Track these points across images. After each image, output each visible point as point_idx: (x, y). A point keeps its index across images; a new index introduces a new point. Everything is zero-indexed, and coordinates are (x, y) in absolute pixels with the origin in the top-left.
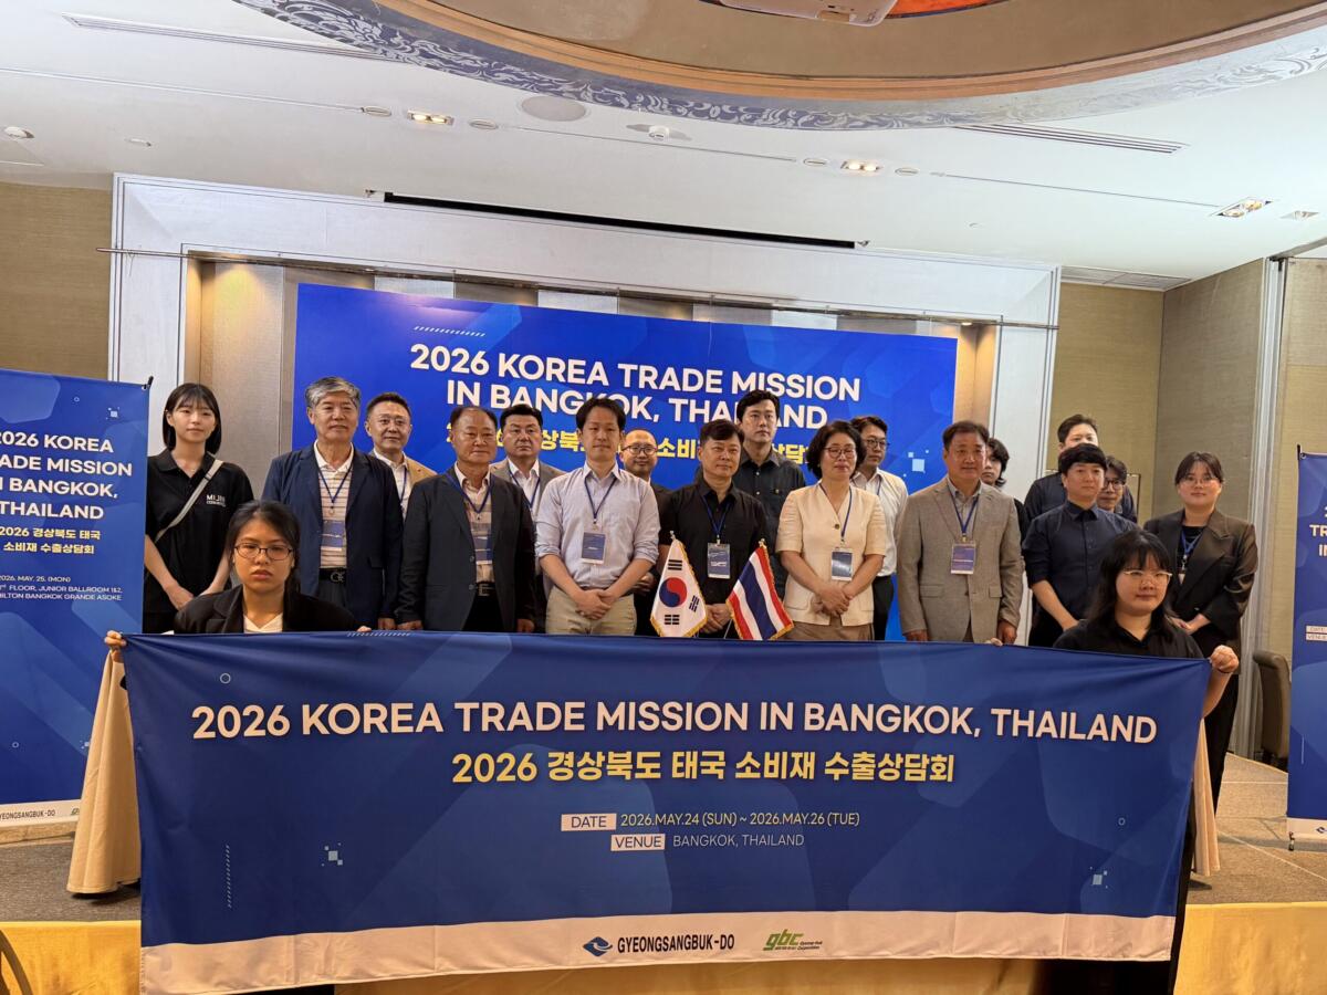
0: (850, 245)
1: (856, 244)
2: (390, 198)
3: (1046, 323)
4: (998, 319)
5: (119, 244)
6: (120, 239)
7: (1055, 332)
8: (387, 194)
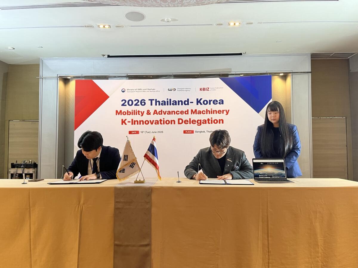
0: (241, 54)
1: (242, 54)
2: (109, 56)
3: (307, 71)
4: (291, 71)
5: (42, 76)
6: (42, 74)
7: (310, 74)
8: (108, 55)
